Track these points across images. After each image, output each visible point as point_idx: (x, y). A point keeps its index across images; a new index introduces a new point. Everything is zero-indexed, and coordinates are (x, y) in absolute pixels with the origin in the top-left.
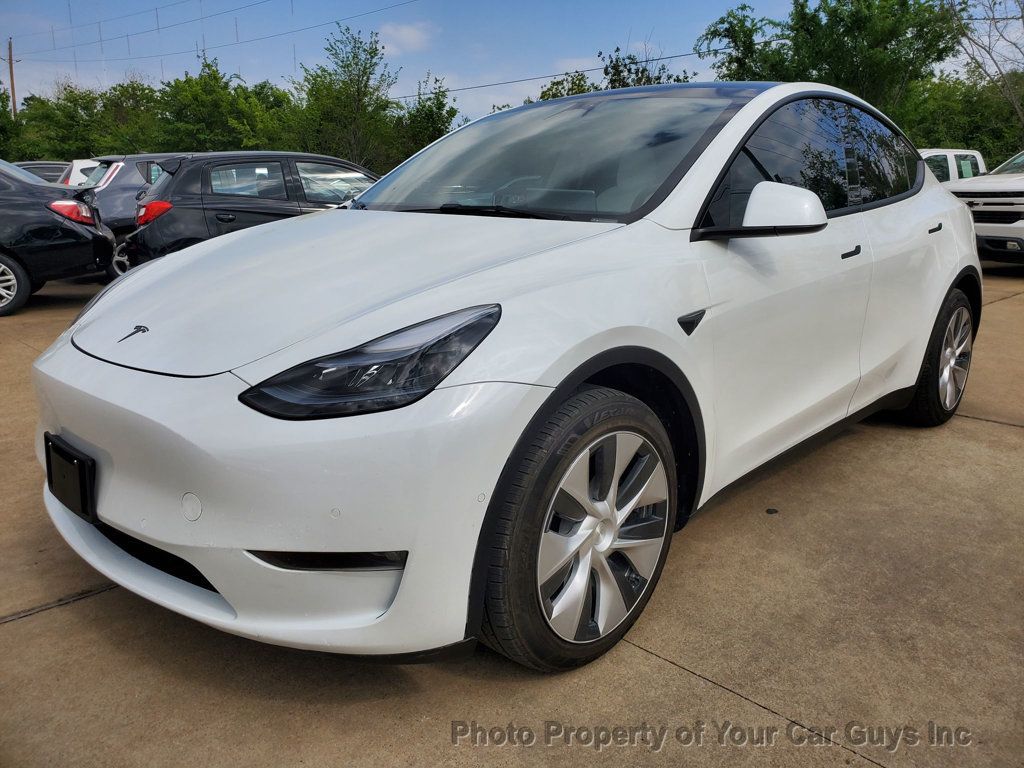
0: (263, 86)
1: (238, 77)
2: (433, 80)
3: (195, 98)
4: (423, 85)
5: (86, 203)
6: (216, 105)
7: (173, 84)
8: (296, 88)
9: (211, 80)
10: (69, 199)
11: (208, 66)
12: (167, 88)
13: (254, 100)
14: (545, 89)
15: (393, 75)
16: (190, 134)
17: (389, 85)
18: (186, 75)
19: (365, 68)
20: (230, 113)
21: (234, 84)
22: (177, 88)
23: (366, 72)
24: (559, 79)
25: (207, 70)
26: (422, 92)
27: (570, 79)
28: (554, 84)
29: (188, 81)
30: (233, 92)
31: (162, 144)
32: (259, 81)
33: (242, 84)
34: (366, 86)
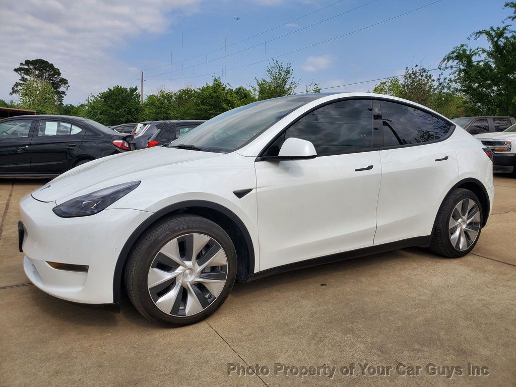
0: (239, 89)
1: (229, 85)
2: (313, 84)
3: (210, 94)
4: (309, 87)
5: (127, 141)
6: (218, 97)
7: (201, 88)
8: (253, 90)
9: (218, 86)
10: (121, 140)
11: (216, 80)
12: (199, 91)
13: (235, 95)
14: (377, 86)
15: (297, 82)
16: (206, 111)
17: (295, 87)
18: (207, 84)
19: (284, 80)
20: (224, 101)
21: (227, 88)
22: (203, 90)
23: (284, 82)
24: (384, 81)
25: (215, 82)
26: (308, 90)
27: (390, 81)
28: (381, 84)
29: (208, 87)
30: (226, 91)
31: (195, 115)
32: (238, 87)
33: (231, 88)
34: (284, 88)
